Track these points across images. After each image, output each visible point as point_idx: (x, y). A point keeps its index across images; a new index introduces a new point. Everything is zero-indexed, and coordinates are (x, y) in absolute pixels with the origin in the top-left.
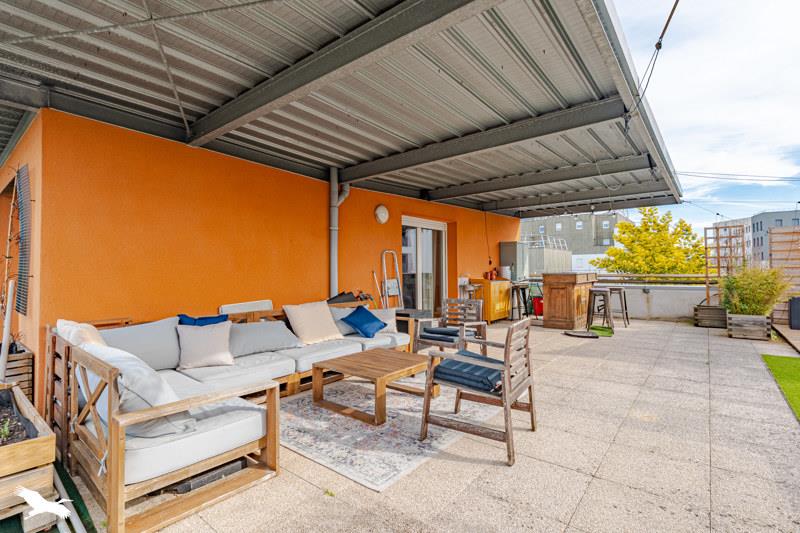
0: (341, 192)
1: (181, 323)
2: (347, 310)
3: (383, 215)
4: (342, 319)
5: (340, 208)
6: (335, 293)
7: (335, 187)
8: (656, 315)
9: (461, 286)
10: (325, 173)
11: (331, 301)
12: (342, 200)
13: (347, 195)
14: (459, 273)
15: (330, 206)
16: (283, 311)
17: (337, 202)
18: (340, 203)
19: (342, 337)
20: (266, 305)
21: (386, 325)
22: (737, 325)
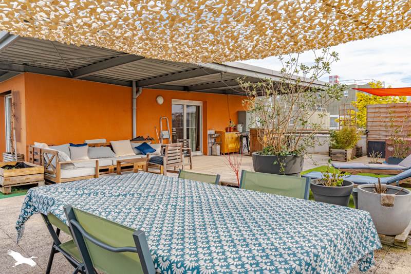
0: (137, 91)
1: (70, 146)
2: (139, 144)
3: (160, 101)
4: (136, 147)
5: (137, 99)
6: (135, 136)
7: (135, 89)
8: (317, 151)
9: (209, 135)
10: (130, 84)
11: (133, 140)
12: (138, 95)
13: (140, 93)
14: (208, 128)
15: (132, 98)
16: (110, 143)
17: (135, 96)
18: (137, 97)
19: (134, 154)
20: (104, 141)
21: (155, 150)
22: (334, 154)
